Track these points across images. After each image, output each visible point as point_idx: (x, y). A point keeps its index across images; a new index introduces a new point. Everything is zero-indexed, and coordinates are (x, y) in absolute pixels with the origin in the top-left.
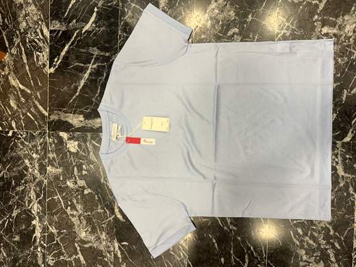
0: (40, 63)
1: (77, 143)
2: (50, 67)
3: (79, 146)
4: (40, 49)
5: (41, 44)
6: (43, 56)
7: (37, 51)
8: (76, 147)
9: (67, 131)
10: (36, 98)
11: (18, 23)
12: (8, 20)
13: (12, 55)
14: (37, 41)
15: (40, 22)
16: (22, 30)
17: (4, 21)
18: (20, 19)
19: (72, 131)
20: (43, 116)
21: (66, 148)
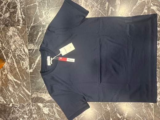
0: (24, 67)
1: (48, 109)
2: (30, 69)
3: (49, 110)
4: (24, 60)
5: (24, 57)
6: (26, 63)
7: (22, 60)
8: (48, 111)
9: (42, 102)
10: (24, 86)
11: (10, 46)
12: (4, 44)
13: (8, 63)
14: (22, 55)
15: (22, 45)
16: (13, 50)
17: (2, 45)
18: (11, 44)
19: (45, 102)
20: (28, 95)
21: (42, 112)
